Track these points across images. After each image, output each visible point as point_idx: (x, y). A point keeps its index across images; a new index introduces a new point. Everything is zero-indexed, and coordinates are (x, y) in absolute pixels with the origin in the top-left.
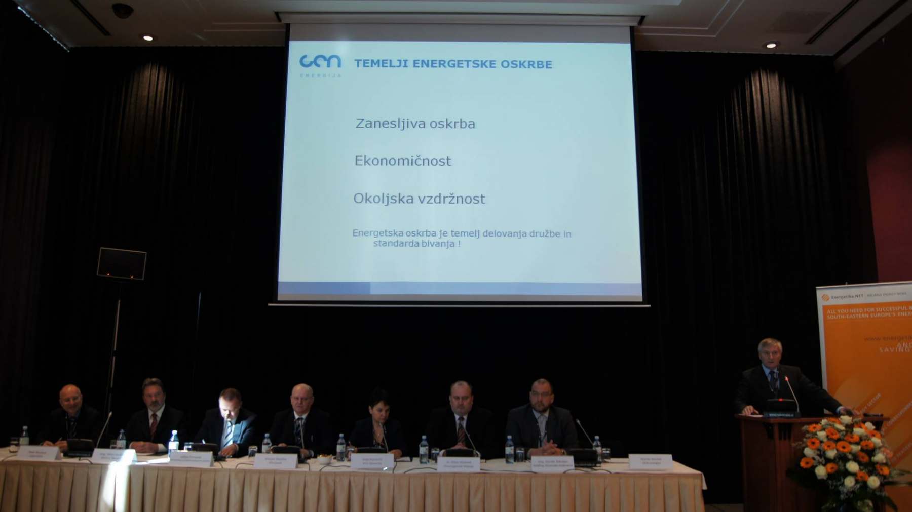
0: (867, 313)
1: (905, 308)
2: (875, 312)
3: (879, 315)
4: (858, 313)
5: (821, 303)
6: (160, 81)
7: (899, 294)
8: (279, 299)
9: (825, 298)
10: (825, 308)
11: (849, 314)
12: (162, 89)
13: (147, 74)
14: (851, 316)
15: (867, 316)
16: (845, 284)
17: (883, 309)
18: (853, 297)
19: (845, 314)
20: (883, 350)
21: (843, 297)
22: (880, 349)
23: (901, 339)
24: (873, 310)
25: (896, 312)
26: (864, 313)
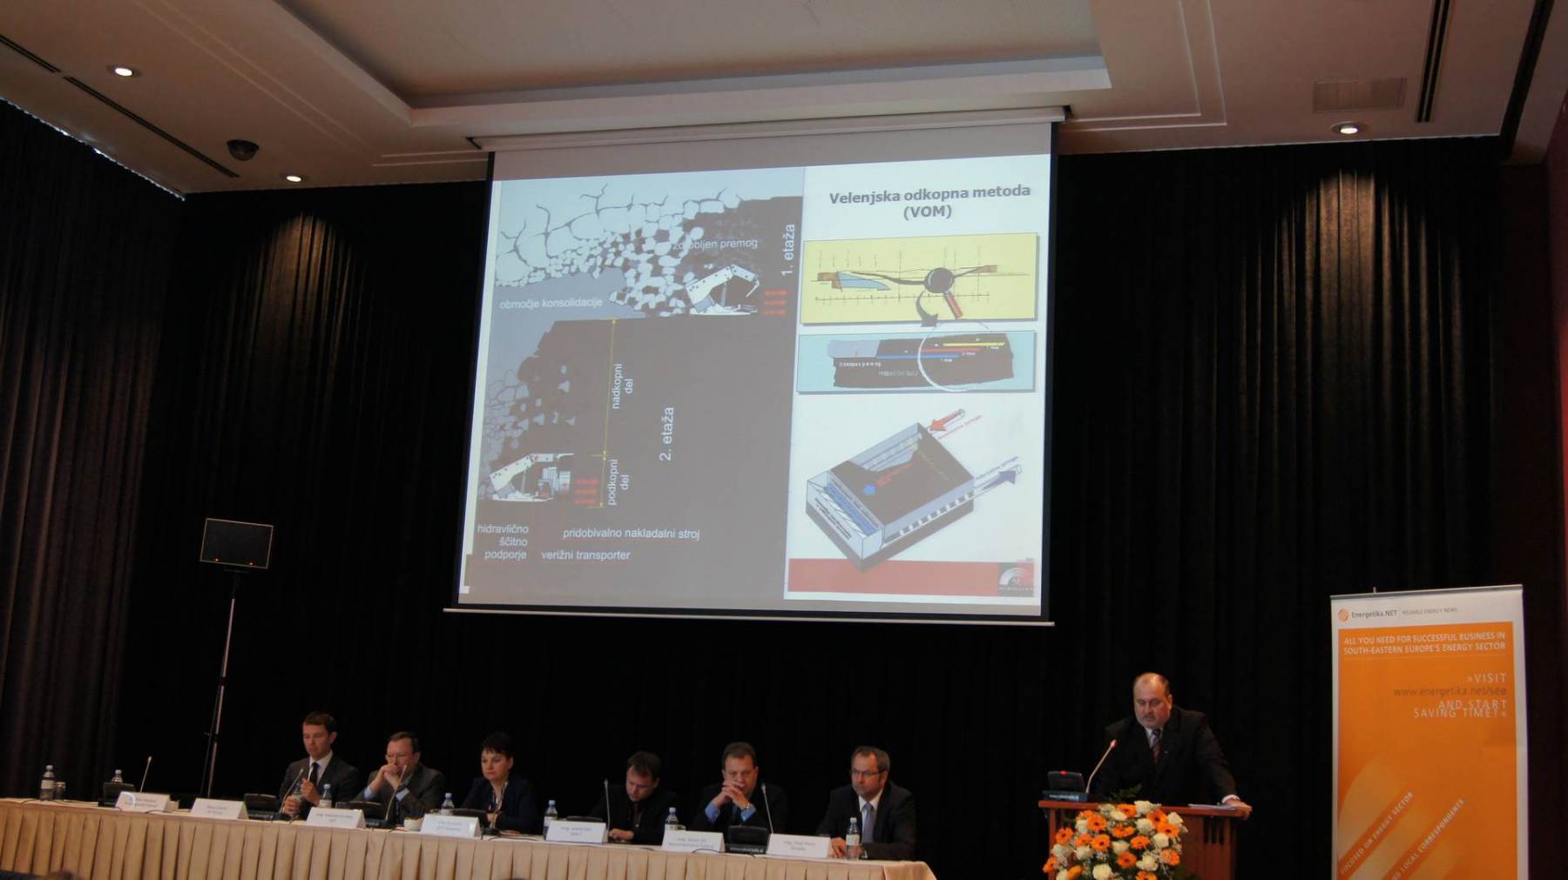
0: (1400, 644)
1: (1452, 637)
2: (1412, 644)
3: (1417, 649)
4: (1389, 645)
5: (1337, 625)
6: (315, 246)
7: (1446, 610)
8: (461, 601)
9: (1344, 615)
10: (1342, 632)
11: (1377, 645)
12: (317, 258)
13: (297, 234)
14: (1378, 651)
15: (1400, 649)
16: (1372, 591)
17: (1422, 639)
18: (1382, 614)
19: (1369, 646)
20: (1420, 712)
21: (1368, 615)
22: (1416, 710)
23: (1444, 693)
24: (1408, 639)
25: (1440, 643)
26: (1396, 644)
